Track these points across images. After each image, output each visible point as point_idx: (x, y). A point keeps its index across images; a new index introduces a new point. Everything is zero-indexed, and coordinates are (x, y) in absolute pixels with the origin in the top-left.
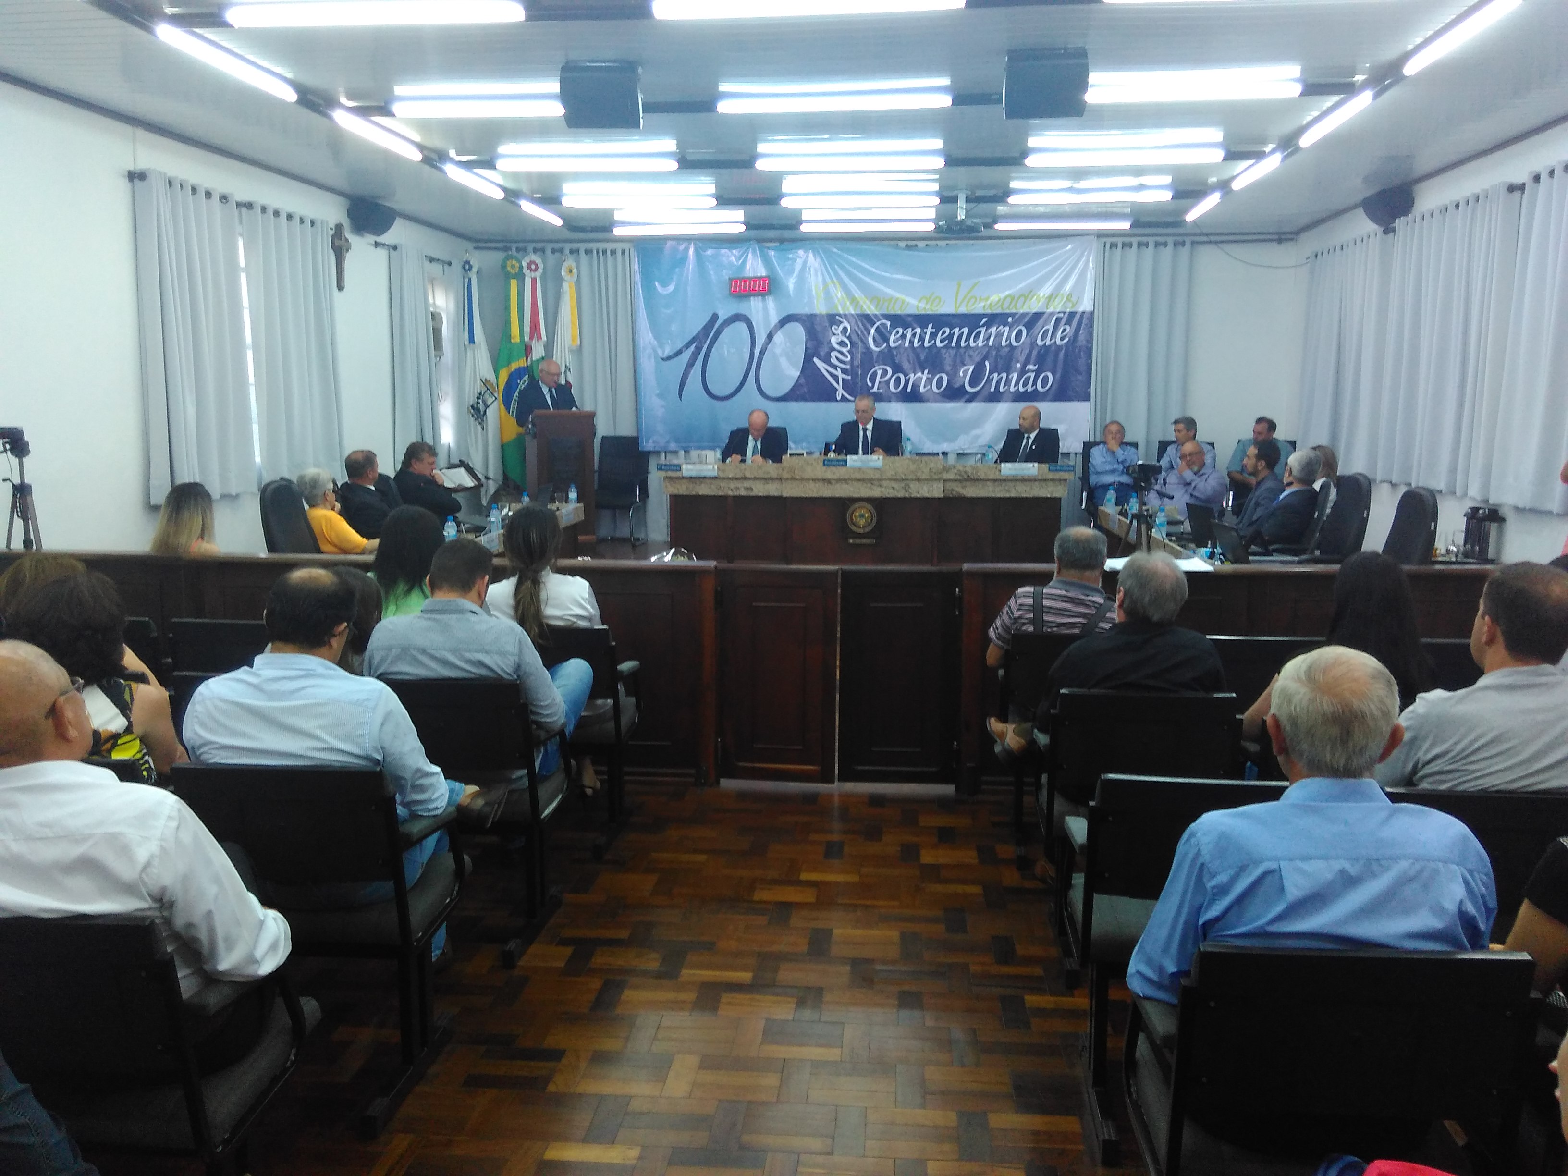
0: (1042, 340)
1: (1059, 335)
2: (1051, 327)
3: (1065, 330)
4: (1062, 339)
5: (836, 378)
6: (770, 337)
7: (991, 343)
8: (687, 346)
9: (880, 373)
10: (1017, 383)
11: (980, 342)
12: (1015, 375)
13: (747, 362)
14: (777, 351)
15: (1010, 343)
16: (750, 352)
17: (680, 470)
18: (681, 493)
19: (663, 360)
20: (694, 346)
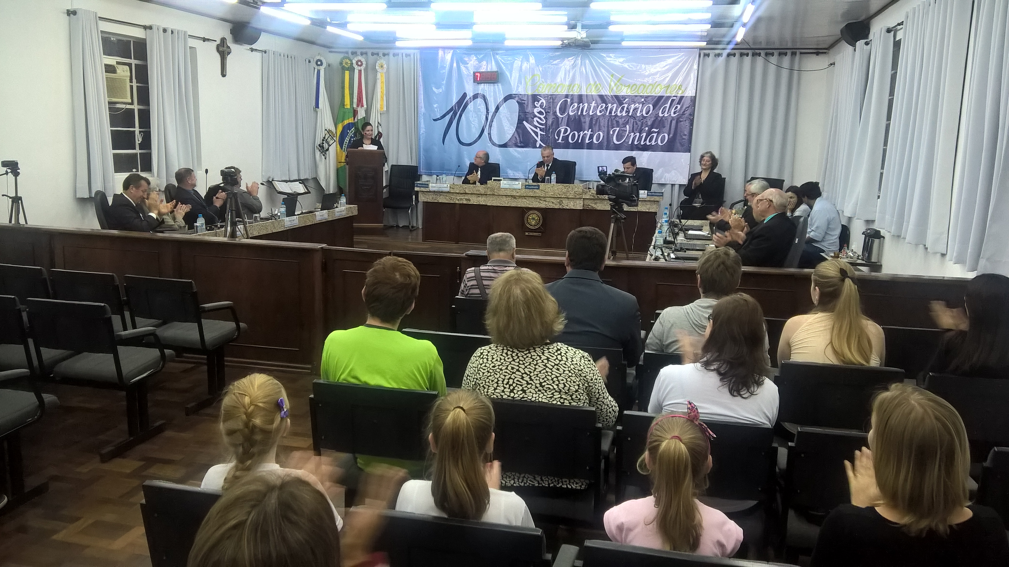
0: (662, 113)
1: (673, 110)
2: (668, 105)
3: (677, 107)
4: (675, 113)
5: (536, 133)
6: (497, 108)
7: (630, 114)
8: (448, 113)
9: (563, 130)
10: (645, 140)
11: (624, 114)
12: (644, 134)
13: (483, 123)
14: (501, 117)
15: (642, 114)
16: (485, 117)
17: (428, 187)
18: (429, 201)
19: (435, 120)
20: (452, 112)
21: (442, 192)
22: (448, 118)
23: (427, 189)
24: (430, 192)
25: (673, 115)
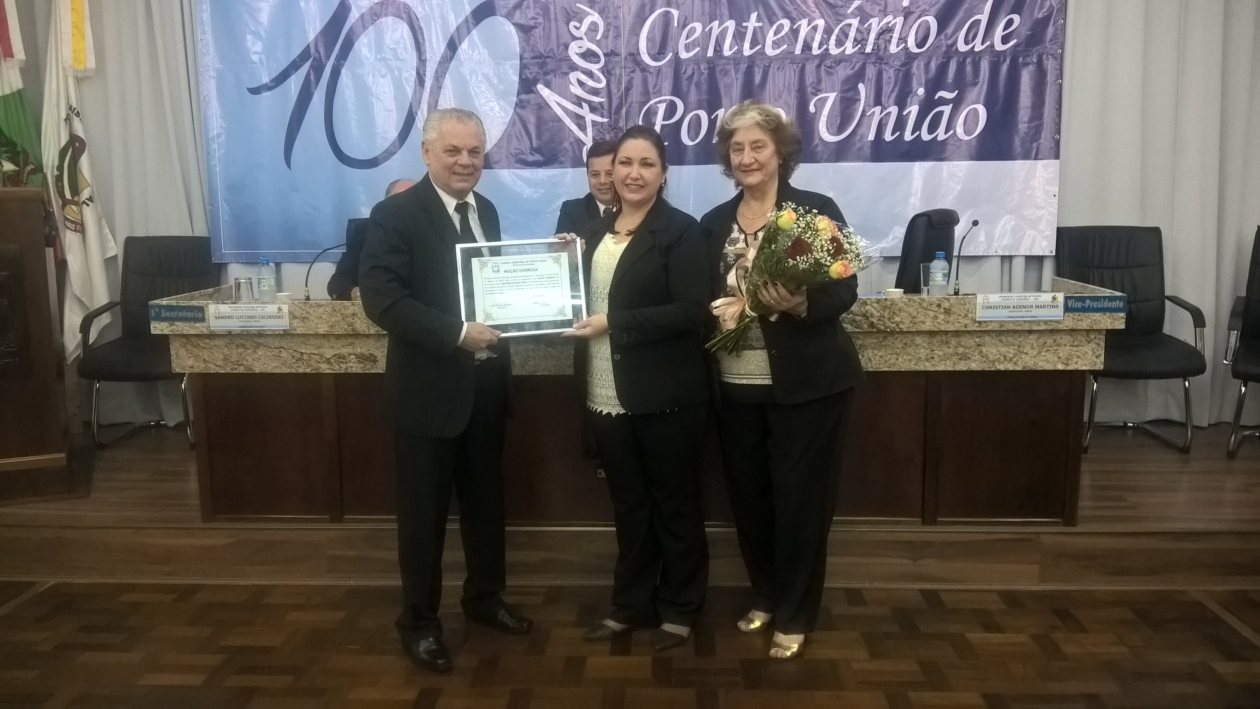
0: (966, 43)
1: (999, 32)
2: (984, 18)
3: (1010, 23)
4: (1005, 40)
5: (579, 120)
6: (452, 46)
7: (868, 49)
8: (294, 66)
9: (662, 108)
10: (917, 126)
11: (849, 48)
12: (913, 110)
13: (410, 95)
14: (466, 70)
15: (906, 48)
16: (414, 73)
17: (203, 320)
18: (213, 369)
19: (255, 91)
20: (308, 64)
21: (260, 334)
22: (294, 84)
23: (199, 328)
24: (212, 336)
25: (999, 47)
